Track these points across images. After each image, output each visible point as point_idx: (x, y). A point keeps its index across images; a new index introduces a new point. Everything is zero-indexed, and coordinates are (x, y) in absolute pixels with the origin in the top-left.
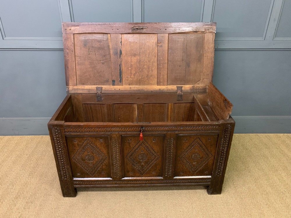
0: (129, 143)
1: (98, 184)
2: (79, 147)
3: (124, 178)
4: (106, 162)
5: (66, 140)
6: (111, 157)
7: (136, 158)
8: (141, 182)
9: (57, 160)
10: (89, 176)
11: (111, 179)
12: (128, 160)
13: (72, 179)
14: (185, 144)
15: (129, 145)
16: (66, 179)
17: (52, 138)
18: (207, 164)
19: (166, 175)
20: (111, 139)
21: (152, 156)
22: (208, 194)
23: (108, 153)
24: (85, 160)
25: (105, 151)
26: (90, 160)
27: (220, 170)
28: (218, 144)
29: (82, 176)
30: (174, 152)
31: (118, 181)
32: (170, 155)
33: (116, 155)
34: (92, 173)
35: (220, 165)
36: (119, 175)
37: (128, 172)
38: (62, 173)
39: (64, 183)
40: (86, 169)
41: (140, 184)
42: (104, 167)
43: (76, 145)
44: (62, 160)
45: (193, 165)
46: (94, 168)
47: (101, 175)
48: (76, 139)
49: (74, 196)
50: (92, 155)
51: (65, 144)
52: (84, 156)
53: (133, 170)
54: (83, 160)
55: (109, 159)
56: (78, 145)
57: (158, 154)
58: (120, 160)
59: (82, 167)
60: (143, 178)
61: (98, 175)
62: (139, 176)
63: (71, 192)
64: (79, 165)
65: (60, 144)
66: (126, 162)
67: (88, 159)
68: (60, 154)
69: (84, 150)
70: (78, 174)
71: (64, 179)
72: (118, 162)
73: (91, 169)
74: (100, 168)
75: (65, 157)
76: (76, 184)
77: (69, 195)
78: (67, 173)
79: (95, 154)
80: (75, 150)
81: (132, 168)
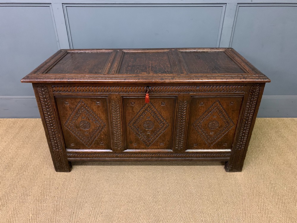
0: (132, 108)
1: (95, 157)
2: (72, 110)
3: (126, 149)
4: (105, 129)
5: (56, 102)
6: (111, 124)
7: (140, 125)
8: (146, 155)
9: (46, 126)
10: (85, 147)
11: (111, 151)
12: (131, 128)
13: (65, 151)
14: (201, 108)
15: (132, 110)
16: (57, 150)
17: (39, 99)
18: (227, 135)
19: (177, 147)
20: (110, 102)
21: (160, 124)
22: (226, 171)
23: (107, 119)
24: (79, 128)
25: (103, 117)
26: (85, 127)
27: (243, 143)
28: (242, 109)
29: (76, 147)
30: (187, 119)
31: (119, 153)
32: (182, 122)
33: (117, 122)
34: (89, 143)
35: (242, 135)
36: (121, 146)
37: (131, 142)
38: (53, 143)
39: (56, 155)
40: (81, 139)
41: (145, 157)
42: (102, 136)
43: (68, 109)
44: (52, 127)
45: (209, 135)
46: (91, 137)
47: (99, 145)
48: (67, 101)
49: (68, 170)
50: (88, 121)
51: (55, 107)
52: (78, 122)
53: (137, 141)
54: (77, 128)
55: (108, 127)
56: (70, 108)
57: (167, 121)
58: (121, 128)
59: (76, 136)
60: (149, 150)
61: (95, 146)
62: (144, 148)
63: (64, 167)
64: (73, 133)
65: (49, 107)
66: (129, 131)
67: (83, 127)
68: (49, 119)
69: (78, 115)
70: (72, 145)
71: (55, 150)
72: (119, 131)
73: (87, 139)
74: (98, 138)
75: (55, 123)
76: (70, 157)
77: (63, 169)
78: (59, 143)
79: (91, 121)
80: (66, 114)
81: (136, 139)
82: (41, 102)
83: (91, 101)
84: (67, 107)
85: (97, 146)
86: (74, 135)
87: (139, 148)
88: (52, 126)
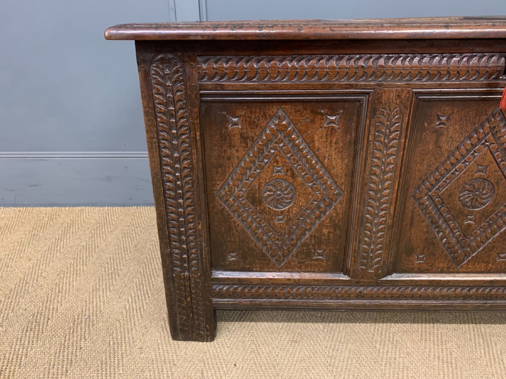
0: (438, 133)
1: (295, 296)
2: (246, 145)
3: (390, 273)
6: (362, 188)
7: (450, 195)
9: (162, 198)
10: (268, 264)
11: (346, 278)
12: (421, 204)
13: (206, 275)
15: (437, 142)
16: (187, 273)
17: (151, 105)
20: (374, 111)
23: (351, 175)
24: (260, 202)
25: (339, 165)
26: (278, 201)
29: (241, 265)
31: (369, 284)
33: (383, 182)
34: (280, 253)
36: (378, 262)
37: (410, 251)
38: (177, 251)
39: (180, 290)
40: (262, 239)
41: (443, 297)
42: (325, 231)
43: (237, 139)
44: (181, 201)
46: (290, 234)
47: (311, 260)
48: (238, 113)
49: (208, 336)
50: (291, 180)
51: (198, 133)
52: (259, 185)
53: (430, 244)
54: (253, 203)
55: (350, 199)
56: (244, 138)
58: (391, 204)
59: (246, 229)
60: (461, 277)
61: (299, 263)
62: (445, 269)
63: (199, 324)
64: (239, 221)
65: (180, 132)
66: (410, 215)
67: (273, 200)
68: (174, 175)
69: (262, 161)
70: (232, 258)
71: (181, 272)
72: (383, 212)
73: (278, 239)
74: (311, 236)
75: (192, 187)
76: (221, 295)
77: (193, 332)
78: (194, 251)
79: (299, 179)
80: (229, 158)
81: (427, 239)
82: (156, 117)
83: (312, 111)
84: (234, 136)
85: (303, 263)
86: (241, 225)
87: (430, 268)
88: (180, 198)
